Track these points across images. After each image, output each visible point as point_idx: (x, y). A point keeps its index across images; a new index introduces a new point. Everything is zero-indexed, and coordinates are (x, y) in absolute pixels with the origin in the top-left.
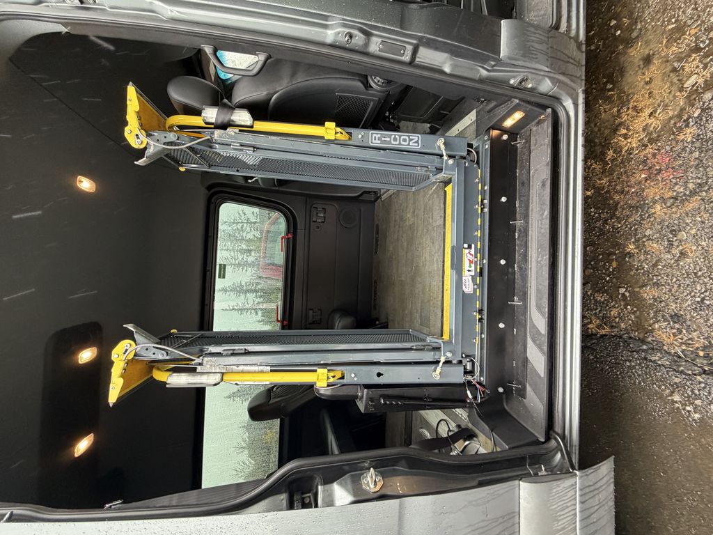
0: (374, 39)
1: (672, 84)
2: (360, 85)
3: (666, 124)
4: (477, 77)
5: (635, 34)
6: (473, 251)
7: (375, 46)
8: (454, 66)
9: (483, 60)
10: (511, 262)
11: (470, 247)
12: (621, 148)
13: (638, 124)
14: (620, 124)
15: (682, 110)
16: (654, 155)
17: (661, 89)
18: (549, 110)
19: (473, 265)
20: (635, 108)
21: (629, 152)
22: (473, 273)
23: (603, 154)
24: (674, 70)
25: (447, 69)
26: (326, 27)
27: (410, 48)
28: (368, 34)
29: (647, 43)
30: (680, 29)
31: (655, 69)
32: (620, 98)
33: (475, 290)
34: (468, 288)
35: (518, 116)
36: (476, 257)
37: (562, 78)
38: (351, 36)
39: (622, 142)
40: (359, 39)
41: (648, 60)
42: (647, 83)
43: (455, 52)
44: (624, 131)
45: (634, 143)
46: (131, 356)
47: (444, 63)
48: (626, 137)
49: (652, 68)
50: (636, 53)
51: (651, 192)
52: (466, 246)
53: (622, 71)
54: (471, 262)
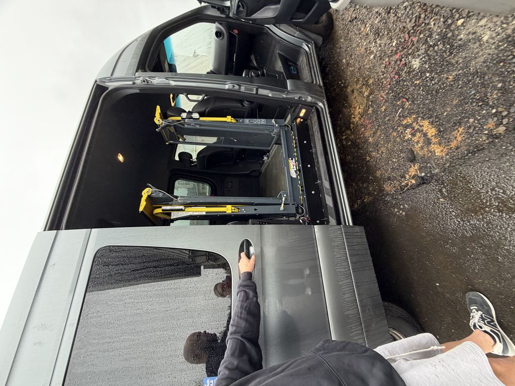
0: (242, 87)
1: (361, 97)
2: (240, 105)
3: (364, 109)
4: (282, 97)
5: (346, 84)
6: (294, 161)
7: (243, 89)
8: (272, 94)
9: (283, 92)
10: (313, 166)
11: (292, 159)
12: (354, 122)
13: (356, 113)
14: (352, 114)
15: (366, 104)
16: (364, 121)
17: (359, 99)
18: (314, 108)
19: (295, 166)
20: (354, 107)
21: (357, 123)
22: (295, 170)
23: (350, 127)
24: (360, 92)
25: (270, 95)
26: (225, 84)
27: (255, 89)
28: (240, 86)
29: (351, 86)
30: (358, 80)
31: (356, 93)
32: (349, 106)
33: (297, 176)
34: (294, 175)
35: (304, 111)
36: (296, 163)
37: (314, 96)
38: (234, 86)
39: (354, 120)
40: (237, 87)
41: (353, 91)
42: (355, 98)
43: (271, 90)
44: (353, 116)
45: (357, 119)
46: (150, 194)
47: (268, 94)
48: (354, 118)
49: (355, 93)
50: (349, 90)
51: (367, 134)
52: (290, 159)
53: (347, 97)
54: (294, 165)
